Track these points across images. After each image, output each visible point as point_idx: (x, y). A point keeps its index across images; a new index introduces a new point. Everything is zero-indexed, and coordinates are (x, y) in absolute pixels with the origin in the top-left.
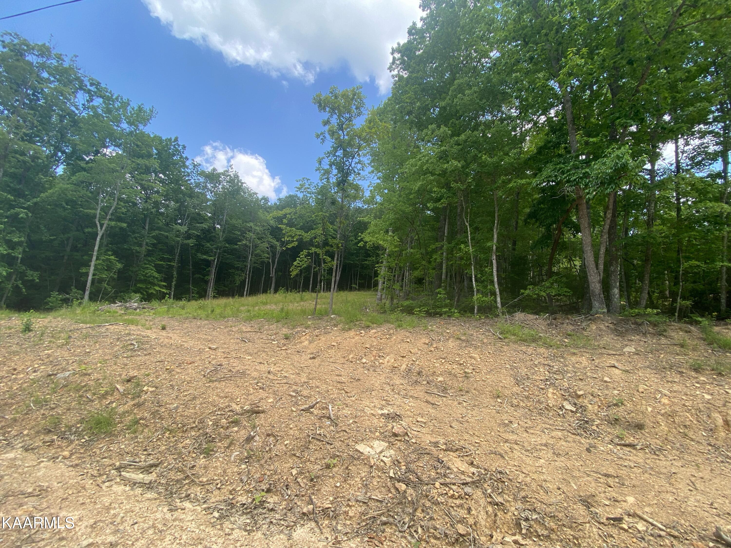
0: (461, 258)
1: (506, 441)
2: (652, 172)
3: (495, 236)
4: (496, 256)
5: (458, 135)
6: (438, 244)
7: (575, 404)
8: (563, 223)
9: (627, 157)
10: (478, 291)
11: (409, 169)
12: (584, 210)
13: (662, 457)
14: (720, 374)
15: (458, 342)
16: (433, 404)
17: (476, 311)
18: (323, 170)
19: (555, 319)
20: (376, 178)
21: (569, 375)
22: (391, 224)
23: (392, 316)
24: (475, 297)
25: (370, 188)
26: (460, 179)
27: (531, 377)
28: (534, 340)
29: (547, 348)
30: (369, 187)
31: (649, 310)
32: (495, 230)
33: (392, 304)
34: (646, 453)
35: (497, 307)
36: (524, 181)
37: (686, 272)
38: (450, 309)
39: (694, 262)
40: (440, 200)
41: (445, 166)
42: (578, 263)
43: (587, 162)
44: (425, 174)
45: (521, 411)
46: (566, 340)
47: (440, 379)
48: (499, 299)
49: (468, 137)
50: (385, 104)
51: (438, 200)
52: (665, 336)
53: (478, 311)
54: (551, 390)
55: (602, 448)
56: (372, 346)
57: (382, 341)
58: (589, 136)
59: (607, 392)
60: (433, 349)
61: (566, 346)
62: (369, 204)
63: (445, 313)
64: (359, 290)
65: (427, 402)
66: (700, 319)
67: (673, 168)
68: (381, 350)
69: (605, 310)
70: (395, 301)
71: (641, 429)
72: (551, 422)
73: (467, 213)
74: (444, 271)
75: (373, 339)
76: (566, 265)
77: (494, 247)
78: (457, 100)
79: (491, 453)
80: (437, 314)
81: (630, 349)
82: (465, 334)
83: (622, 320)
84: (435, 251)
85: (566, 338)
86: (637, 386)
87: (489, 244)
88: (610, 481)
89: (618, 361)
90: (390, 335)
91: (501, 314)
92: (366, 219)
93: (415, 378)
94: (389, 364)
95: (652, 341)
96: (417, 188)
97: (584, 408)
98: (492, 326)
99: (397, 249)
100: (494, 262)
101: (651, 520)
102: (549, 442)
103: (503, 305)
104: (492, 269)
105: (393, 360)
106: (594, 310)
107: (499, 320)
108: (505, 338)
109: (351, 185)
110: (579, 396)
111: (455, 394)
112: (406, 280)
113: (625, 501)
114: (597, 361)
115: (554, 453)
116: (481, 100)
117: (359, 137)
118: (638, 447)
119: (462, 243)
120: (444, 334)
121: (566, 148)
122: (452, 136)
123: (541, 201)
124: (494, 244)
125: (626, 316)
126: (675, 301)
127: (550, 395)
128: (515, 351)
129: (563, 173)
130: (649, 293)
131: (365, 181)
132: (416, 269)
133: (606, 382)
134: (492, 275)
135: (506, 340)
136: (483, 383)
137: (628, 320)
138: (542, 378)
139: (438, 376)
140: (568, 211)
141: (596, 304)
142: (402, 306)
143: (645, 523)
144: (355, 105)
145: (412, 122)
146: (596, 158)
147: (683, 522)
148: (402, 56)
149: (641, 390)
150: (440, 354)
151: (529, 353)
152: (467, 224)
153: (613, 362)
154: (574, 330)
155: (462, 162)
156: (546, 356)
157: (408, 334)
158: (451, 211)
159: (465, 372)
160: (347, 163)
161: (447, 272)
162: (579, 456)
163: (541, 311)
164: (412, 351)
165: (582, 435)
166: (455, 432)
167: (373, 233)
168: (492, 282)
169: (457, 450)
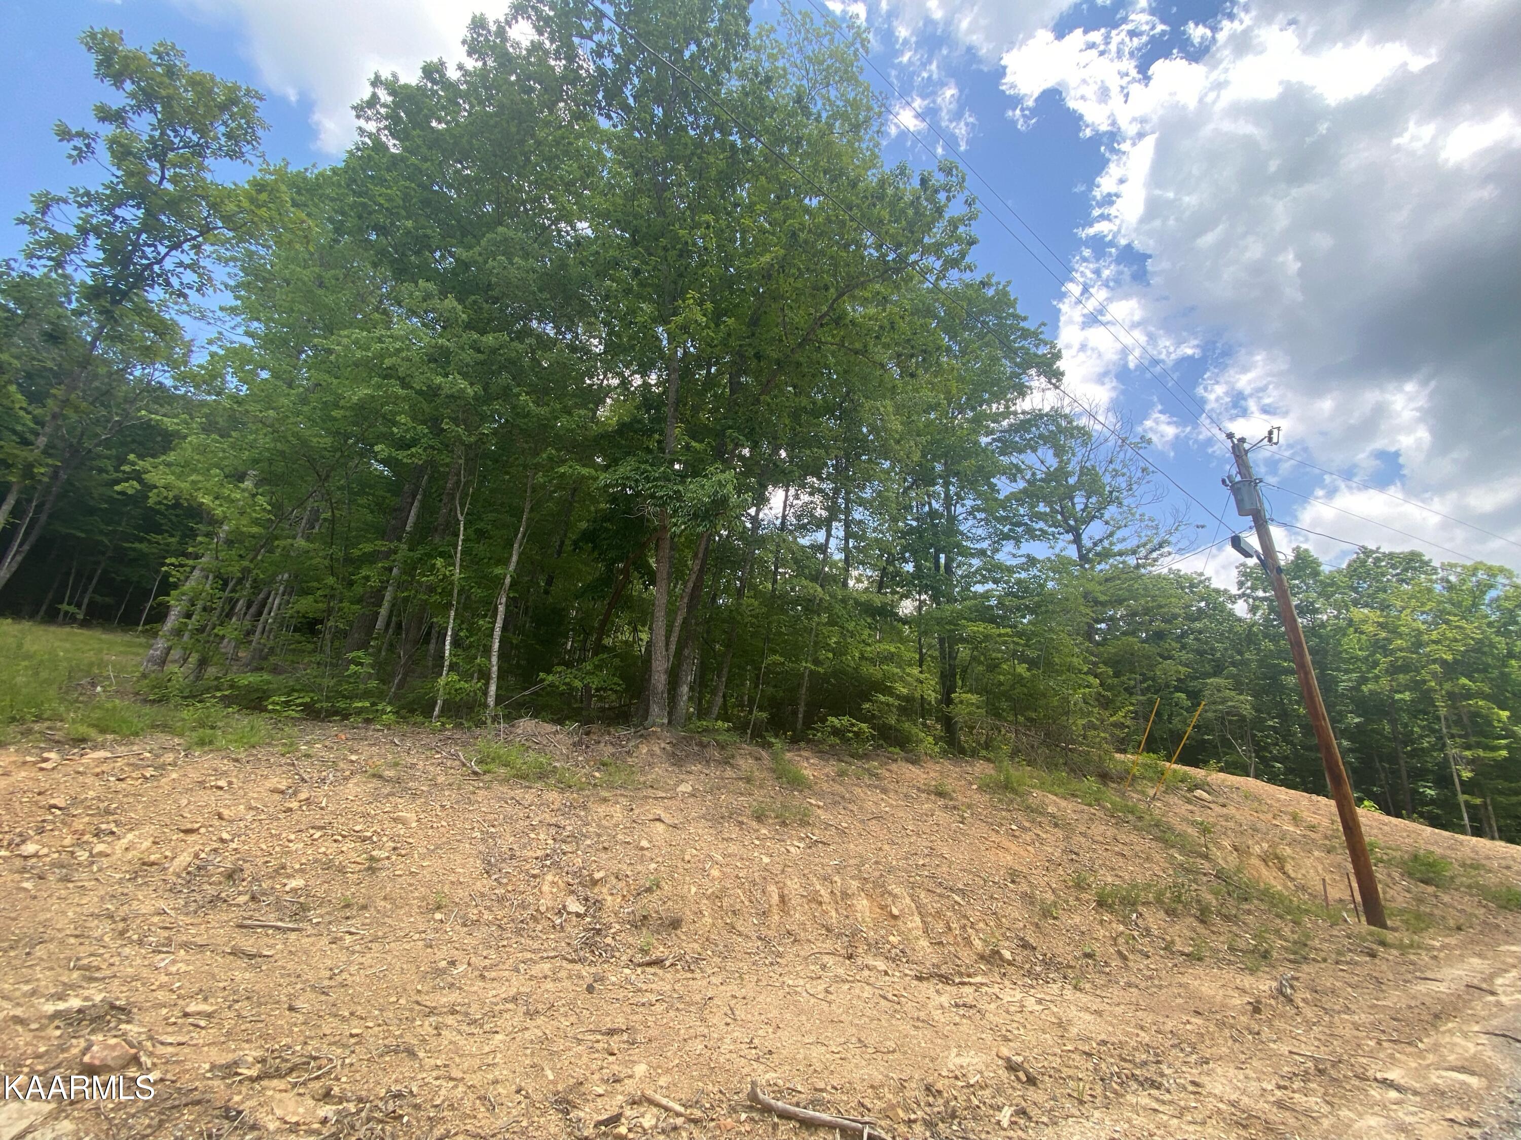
0: (431, 589)
1: (432, 1012)
2: (755, 520)
3: (515, 558)
4: (508, 598)
5: (483, 332)
6: (382, 545)
7: (586, 899)
8: (634, 564)
9: (730, 487)
10: (452, 667)
11: (347, 348)
12: (666, 551)
13: (698, 975)
14: (784, 824)
15: (376, 783)
16: (251, 957)
17: (436, 713)
18: (52, 232)
19: (588, 734)
20: (241, 330)
21: (588, 842)
22: (256, 461)
23: (185, 714)
24: (442, 681)
25: (214, 348)
26: (465, 422)
27: (518, 854)
28: (542, 776)
29: (562, 791)
30: (210, 342)
31: (720, 723)
32: (516, 546)
33: (198, 678)
34: (677, 971)
35: (486, 706)
36: (585, 471)
37: (768, 670)
38: (373, 704)
39: (778, 658)
40: (409, 447)
41: (439, 380)
42: (645, 636)
43: (682, 476)
44: (386, 377)
45: (481, 933)
46: (597, 774)
47: (297, 883)
48: (493, 688)
49: (501, 347)
50: (322, 174)
51: (404, 444)
52: (732, 766)
53: (442, 711)
54: (549, 877)
55: (613, 979)
56: (75, 801)
57: (121, 786)
58: (693, 438)
59: (639, 868)
60: (294, 805)
61: (595, 785)
62: (197, 387)
63: (359, 712)
64: (85, 624)
65: (236, 953)
66: (773, 740)
67: (778, 522)
68: (108, 812)
69: (666, 721)
70: (212, 671)
71: (675, 928)
72: (536, 945)
73: (465, 495)
74: (384, 611)
75: (89, 780)
76: (627, 636)
77: (508, 580)
78: (495, 264)
79: (388, 1050)
80: (336, 713)
81: (686, 788)
82: (396, 764)
83: (684, 738)
84: (370, 558)
85: (598, 770)
86: (683, 851)
87: (498, 571)
88: (615, 1042)
89: (666, 808)
90: (163, 767)
91: (489, 721)
92: (169, 423)
93: (211, 891)
94: (130, 855)
95: (714, 772)
96: (355, 399)
97: (598, 904)
98: (464, 745)
99: (255, 530)
100: (501, 608)
101: (664, 1101)
102: (522, 989)
103: (499, 700)
104: (494, 622)
105: (147, 844)
106: (650, 719)
107: (484, 732)
108: (485, 773)
109: (143, 311)
110: (595, 882)
111: (328, 918)
112: (269, 618)
113: (630, 1077)
114: (636, 812)
115: (527, 1013)
116: (541, 290)
117: (213, 206)
118: (668, 963)
119: (441, 555)
120: (342, 765)
121: (659, 442)
122: (468, 326)
123: (607, 517)
124: (508, 572)
125: (691, 731)
126: (751, 712)
127: (546, 888)
128: (500, 799)
129: (647, 479)
130: (724, 696)
131: (202, 324)
132: (305, 592)
133: (642, 849)
134: (491, 635)
135: (487, 777)
136: (410, 880)
137: (691, 738)
138: (539, 853)
139: (289, 877)
140: (644, 546)
141: (655, 709)
142: (231, 687)
143: (655, 1110)
144: (225, 123)
145: (383, 252)
146: (695, 474)
147: (710, 1087)
148: (397, 105)
149: (687, 858)
150: (314, 816)
151: (526, 804)
152: (461, 518)
153: (660, 812)
154: (613, 755)
155: (478, 388)
156: (555, 807)
157: (226, 765)
158: (431, 478)
159: (372, 859)
160: (148, 250)
161: (390, 617)
162: (572, 1005)
163: (568, 718)
164: (226, 813)
165: (586, 959)
166: (301, 1018)
167: (186, 467)
168: (487, 651)
169: (291, 1070)
